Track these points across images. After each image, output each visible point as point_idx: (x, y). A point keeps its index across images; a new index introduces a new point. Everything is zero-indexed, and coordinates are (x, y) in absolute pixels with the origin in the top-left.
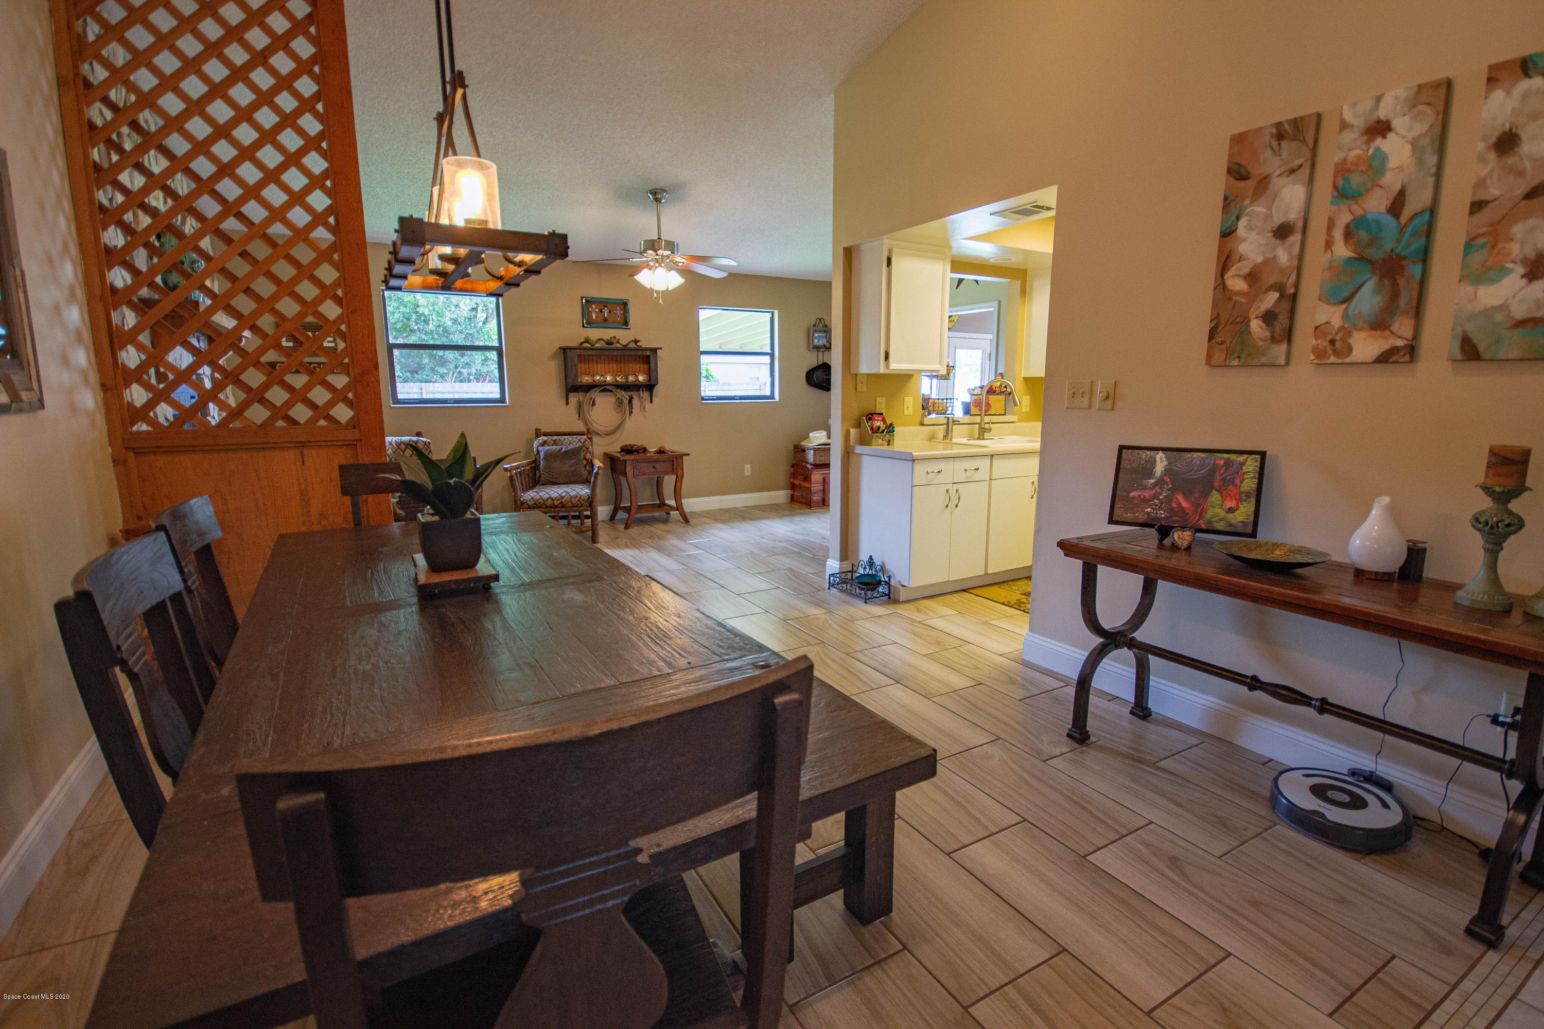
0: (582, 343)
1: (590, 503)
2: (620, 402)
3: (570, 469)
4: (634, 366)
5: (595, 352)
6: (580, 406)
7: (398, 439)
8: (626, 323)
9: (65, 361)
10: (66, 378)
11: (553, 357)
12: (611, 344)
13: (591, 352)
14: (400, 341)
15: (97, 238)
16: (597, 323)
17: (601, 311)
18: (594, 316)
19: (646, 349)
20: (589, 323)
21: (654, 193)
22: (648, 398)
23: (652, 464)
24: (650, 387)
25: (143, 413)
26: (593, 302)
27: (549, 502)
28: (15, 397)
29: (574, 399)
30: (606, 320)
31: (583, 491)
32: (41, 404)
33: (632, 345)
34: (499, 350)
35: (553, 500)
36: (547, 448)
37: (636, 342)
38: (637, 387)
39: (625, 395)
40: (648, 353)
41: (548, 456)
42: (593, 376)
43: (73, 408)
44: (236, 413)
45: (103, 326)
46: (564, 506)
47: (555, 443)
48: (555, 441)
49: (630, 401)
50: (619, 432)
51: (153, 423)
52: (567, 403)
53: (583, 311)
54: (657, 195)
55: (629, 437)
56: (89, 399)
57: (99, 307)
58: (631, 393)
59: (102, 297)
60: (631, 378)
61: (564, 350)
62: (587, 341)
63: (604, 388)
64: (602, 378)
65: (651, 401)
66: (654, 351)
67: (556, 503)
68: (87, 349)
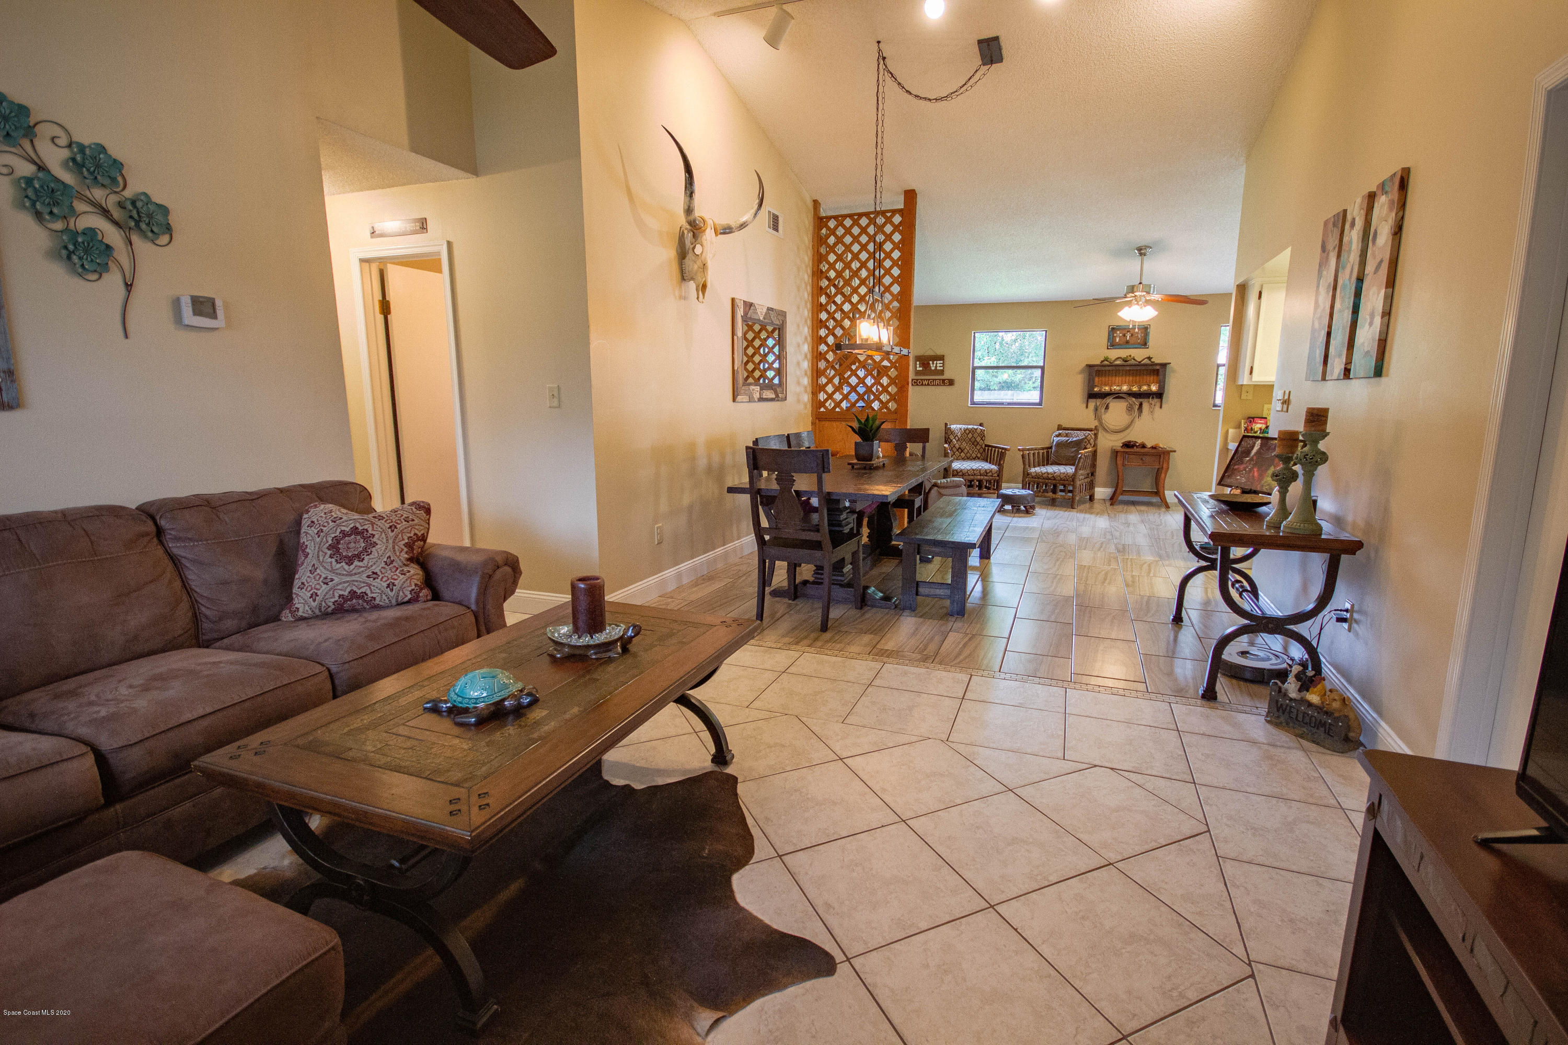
0: (1102, 361)
1: (1073, 477)
2: (1130, 409)
3: (1072, 455)
4: (1148, 378)
5: (1114, 368)
6: (1096, 409)
7: (966, 427)
8: (1145, 344)
9: (798, 383)
10: (798, 389)
11: (1082, 372)
12: (1126, 361)
13: (1110, 368)
14: (983, 364)
15: (818, 332)
16: (1120, 345)
17: (1124, 335)
18: (1117, 340)
19: (1157, 364)
20: (1112, 345)
21: (1139, 249)
22: (1158, 404)
23: (1141, 457)
24: (1159, 395)
25: (822, 404)
26: (1118, 329)
27: (1046, 475)
28: (777, 396)
29: (1092, 403)
30: (1127, 342)
31: (1070, 470)
32: (786, 399)
33: (1146, 361)
34: (1042, 368)
35: (1048, 473)
36: (1059, 438)
37: (1149, 358)
38: (1148, 395)
39: (1136, 402)
40: (1158, 367)
41: (1059, 444)
42: (1111, 386)
43: (799, 401)
44: (853, 405)
45: (815, 368)
46: (1055, 479)
47: (1067, 435)
48: (1067, 434)
49: (1141, 405)
50: (1128, 431)
51: (826, 408)
52: (1087, 407)
53: (1109, 336)
54: (1142, 251)
55: (1135, 435)
56: (806, 398)
57: (815, 360)
58: (1141, 400)
59: (817, 357)
60: (1145, 388)
61: (1090, 366)
62: (1106, 359)
63: (1118, 396)
64: (1118, 388)
65: (1161, 407)
66: (1164, 365)
67: (1050, 476)
68: (808, 378)
